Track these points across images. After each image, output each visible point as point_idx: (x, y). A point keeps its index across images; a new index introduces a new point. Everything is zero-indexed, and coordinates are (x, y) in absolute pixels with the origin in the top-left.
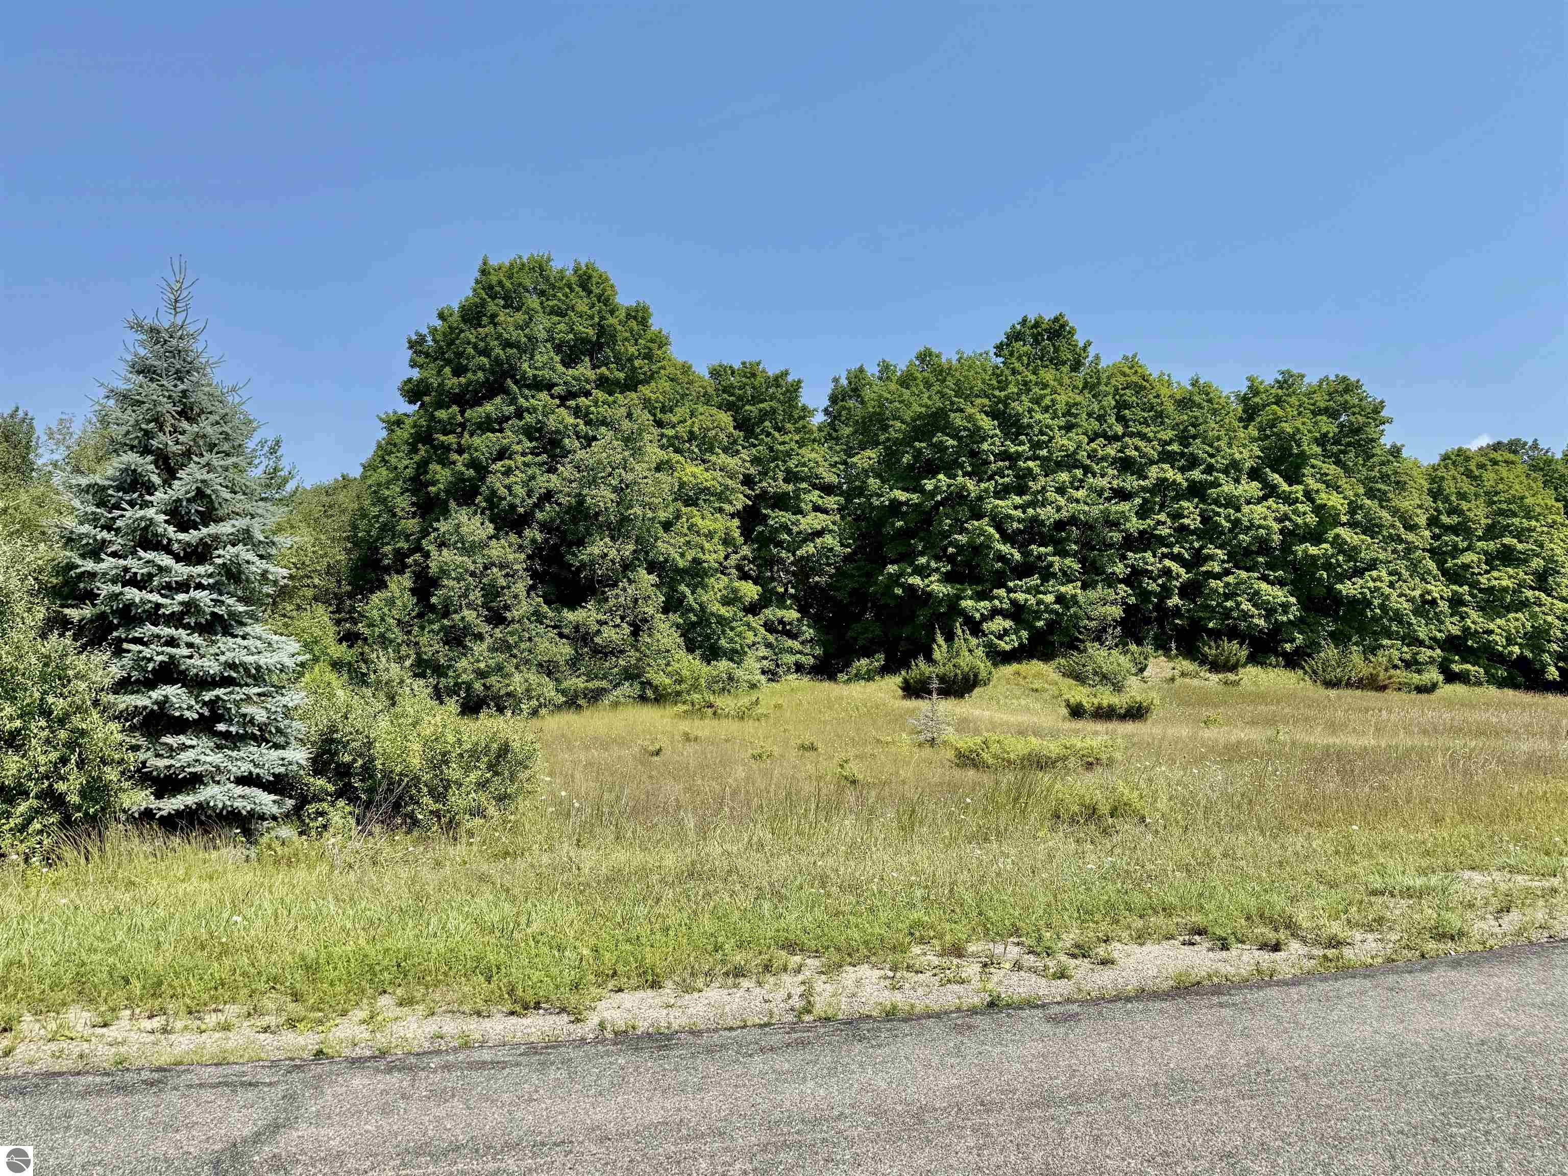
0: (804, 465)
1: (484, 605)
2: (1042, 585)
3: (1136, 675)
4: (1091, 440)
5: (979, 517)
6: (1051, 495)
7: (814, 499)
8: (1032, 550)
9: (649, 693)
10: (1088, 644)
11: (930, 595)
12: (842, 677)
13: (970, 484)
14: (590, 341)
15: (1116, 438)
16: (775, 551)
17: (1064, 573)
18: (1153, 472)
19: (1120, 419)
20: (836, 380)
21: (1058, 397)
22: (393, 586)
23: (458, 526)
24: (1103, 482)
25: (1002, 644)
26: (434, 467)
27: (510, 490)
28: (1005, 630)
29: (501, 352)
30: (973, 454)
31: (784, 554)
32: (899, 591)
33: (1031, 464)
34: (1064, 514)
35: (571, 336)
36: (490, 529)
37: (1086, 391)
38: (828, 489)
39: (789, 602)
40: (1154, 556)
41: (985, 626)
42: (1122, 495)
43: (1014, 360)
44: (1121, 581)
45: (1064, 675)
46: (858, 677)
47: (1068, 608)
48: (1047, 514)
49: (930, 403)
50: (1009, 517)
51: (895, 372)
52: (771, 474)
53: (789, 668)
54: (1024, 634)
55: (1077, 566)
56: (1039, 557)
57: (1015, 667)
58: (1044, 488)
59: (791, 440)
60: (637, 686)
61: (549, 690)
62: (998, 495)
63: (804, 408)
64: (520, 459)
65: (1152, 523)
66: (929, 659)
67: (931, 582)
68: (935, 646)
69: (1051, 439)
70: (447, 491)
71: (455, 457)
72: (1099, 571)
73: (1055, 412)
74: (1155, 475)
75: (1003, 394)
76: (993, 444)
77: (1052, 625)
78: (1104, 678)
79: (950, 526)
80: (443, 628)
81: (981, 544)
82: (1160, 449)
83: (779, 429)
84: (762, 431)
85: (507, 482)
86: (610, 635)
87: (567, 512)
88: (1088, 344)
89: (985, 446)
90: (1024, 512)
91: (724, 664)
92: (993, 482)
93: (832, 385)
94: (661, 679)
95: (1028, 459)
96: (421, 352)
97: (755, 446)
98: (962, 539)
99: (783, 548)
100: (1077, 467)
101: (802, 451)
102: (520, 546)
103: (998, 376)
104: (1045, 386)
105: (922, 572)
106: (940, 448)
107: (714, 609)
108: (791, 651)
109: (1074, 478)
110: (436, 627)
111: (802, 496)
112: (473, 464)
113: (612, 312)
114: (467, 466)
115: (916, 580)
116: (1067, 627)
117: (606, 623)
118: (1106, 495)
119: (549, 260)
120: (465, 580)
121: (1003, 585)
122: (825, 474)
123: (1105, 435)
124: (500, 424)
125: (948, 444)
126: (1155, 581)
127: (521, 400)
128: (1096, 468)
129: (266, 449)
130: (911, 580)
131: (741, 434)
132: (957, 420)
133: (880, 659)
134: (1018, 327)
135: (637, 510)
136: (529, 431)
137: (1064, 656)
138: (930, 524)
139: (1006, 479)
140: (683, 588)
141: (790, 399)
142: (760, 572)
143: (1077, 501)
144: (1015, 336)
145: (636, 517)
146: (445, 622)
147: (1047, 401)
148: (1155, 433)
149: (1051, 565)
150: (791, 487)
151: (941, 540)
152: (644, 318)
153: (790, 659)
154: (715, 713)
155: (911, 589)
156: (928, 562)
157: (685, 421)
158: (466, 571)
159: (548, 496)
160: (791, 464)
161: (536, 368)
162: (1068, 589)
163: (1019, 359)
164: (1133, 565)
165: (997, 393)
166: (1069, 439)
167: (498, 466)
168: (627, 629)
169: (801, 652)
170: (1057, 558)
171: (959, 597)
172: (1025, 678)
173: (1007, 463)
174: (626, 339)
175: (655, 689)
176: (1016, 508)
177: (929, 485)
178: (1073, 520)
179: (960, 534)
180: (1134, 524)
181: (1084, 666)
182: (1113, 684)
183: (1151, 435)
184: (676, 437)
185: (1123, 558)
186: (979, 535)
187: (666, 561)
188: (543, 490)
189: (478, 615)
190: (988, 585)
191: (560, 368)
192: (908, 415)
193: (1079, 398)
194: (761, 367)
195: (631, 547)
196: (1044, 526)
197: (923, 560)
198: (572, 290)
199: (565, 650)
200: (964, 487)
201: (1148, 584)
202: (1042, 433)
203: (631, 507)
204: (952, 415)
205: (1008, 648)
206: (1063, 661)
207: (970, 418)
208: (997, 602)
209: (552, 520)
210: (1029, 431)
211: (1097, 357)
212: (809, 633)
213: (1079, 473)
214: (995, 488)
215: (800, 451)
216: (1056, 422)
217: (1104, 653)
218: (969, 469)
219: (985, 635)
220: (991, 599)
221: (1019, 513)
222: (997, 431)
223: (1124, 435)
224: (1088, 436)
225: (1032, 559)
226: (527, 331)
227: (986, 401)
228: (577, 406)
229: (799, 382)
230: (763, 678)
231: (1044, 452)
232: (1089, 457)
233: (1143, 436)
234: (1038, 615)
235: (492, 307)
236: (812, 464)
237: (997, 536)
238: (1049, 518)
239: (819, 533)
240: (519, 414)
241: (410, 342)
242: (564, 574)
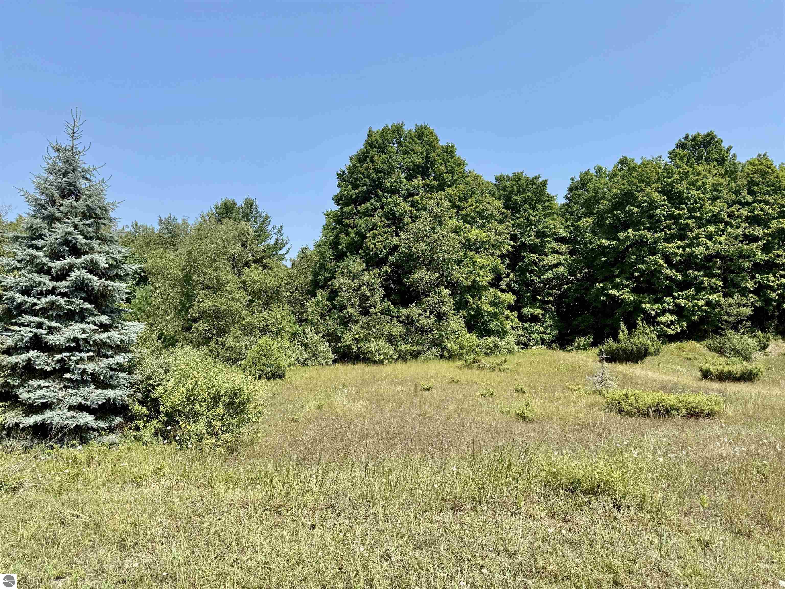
0: (547, 227)
1: (360, 306)
2: (696, 294)
3: (760, 350)
4: (730, 206)
5: (654, 254)
6: (702, 240)
7: (554, 247)
8: (689, 274)
9: (445, 354)
10: (727, 331)
11: (623, 300)
12: (568, 347)
13: (648, 235)
14: (422, 167)
15: (748, 204)
16: (529, 276)
17: (712, 288)
18: (774, 224)
19: (751, 192)
20: (572, 179)
21: (707, 181)
22: (319, 296)
23: (348, 265)
24: (739, 231)
25: (670, 331)
26: (343, 236)
27: (375, 246)
28: (671, 321)
29: (375, 175)
30: (651, 217)
31: (534, 278)
32: (603, 298)
33: (688, 221)
34: (711, 251)
35: (411, 164)
36: (363, 266)
37: (726, 176)
38: (563, 240)
39: (538, 304)
40: (775, 276)
41: (658, 319)
42: (751, 239)
43: (677, 160)
44: (751, 292)
45: (710, 350)
46: (578, 348)
47: (714, 309)
48: (700, 251)
49: (623, 187)
50: (673, 253)
51: (605, 171)
52: (527, 233)
53: (537, 342)
54: (684, 324)
55: (720, 283)
56: (695, 278)
57: (678, 344)
58: (697, 236)
59: (540, 213)
60: (439, 349)
61: (390, 350)
62: (666, 240)
63: (549, 196)
64: (381, 230)
65: (773, 256)
66: (616, 339)
67: (624, 293)
68: (620, 331)
69: (702, 206)
70: (347, 248)
71: (350, 230)
72: (735, 285)
73: (705, 189)
74: (775, 226)
75: (670, 180)
76: (663, 210)
77: (702, 320)
78: (738, 352)
79: (635, 259)
80: (339, 317)
81: (655, 269)
82: (779, 210)
83: (533, 209)
84: (523, 209)
85: (374, 241)
86: (426, 322)
87: (404, 257)
88: (730, 148)
89: (658, 212)
90: (684, 251)
91: (491, 340)
92: (663, 233)
93: (570, 182)
94: (453, 347)
95: (687, 218)
96: (343, 179)
97: (518, 218)
98: (643, 267)
99: (534, 275)
100: (721, 223)
101: (546, 220)
102: (380, 275)
103: (667, 169)
104: (699, 174)
105: (618, 287)
106: (630, 213)
107: (485, 308)
108: (538, 332)
109: (718, 229)
110: (336, 316)
111: (547, 245)
112: (359, 233)
113: (434, 150)
114: (356, 234)
115: (614, 292)
116: (713, 320)
117: (422, 315)
118: (740, 239)
119: (403, 125)
120: (350, 292)
121: (671, 295)
122: (561, 232)
123: (740, 203)
124: (373, 212)
125: (634, 211)
126: (775, 292)
127: (384, 200)
128: (733, 223)
129: (276, 230)
130: (610, 292)
131: (510, 212)
132: (640, 196)
133: (590, 338)
134: (683, 141)
135: (440, 255)
136: (386, 215)
137: (712, 339)
138: (623, 258)
139: (672, 231)
140: (468, 296)
141: (541, 191)
142: (520, 288)
143: (720, 243)
144: (681, 146)
145: (439, 258)
146: (340, 314)
147: (700, 183)
148: (775, 200)
149: (702, 282)
150: (539, 240)
151: (630, 268)
152: (451, 152)
153: (537, 336)
154: (478, 367)
155: (611, 297)
156: (622, 282)
157: (473, 205)
158: (350, 287)
159: (395, 248)
160: (540, 227)
161: (392, 182)
162: (714, 297)
163: (681, 159)
164: (760, 282)
165: (666, 180)
166: (715, 206)
167: (370, 234)
168: (433, 318)
169: (544, 333)
170: (706, 278)
171: (641, 302)
172: (683, 351)
173: (673, 221)
174: (440, 164)
175: (449, 351)
176: (678, 248)
177: (622, 236)
178: (718, 255)
179: (642, 264)
180: (760, 257)
181: (724, 344)
182: (743, 356)
183: (772, 201)
184: (467, 215)
185: (753, 277)
186: (654, 265)
187: (457, 282)
188: (392, 246)
189: (356, 311)
190: (661, 295)
191: (405, 181)
192: (609, 195)
193: (721, 181)
194: (524, 175)
195: (436, 275)
196: (698, 258)
197: (618, 280)
198: (413, 140)
199: (399, 330)
200: (644, 236)
201: (770, 294)
202: (696, 202)
203: (436, 253)
204: (637, 194)
205: (673, 333)
206: (710, 341)
207: (648, 195)
208: (666, 305)
209: (397, 261)
210: (687, 201)
211: (734, 155)
212: (549, 322)
213: (722, 226)
214: (665, 236)
215: (545, 220)
216: (706, 195)
217: (737, 337)
218: (648, 225)
219: (658, 325)
220: (662, 303)
221: (680, 251)
222: (666, 203)
223: (753, 202)
224: (728, 204)
225: (690, 279)
226: (388, 164)
227: (659, 185)
228: (413, 201)
229: (546, 181)
230: (516, 347)
231: (698, 214)
232: (729, 216)
233: (767, 203)
234: (693, 313)
235: (372, 153)
236: (551, 227)
237: (666, 265)
238: (701, 254)
239: (557, 265)
240: (382, 207)
241: (338, 175)
242: (403, 289)
